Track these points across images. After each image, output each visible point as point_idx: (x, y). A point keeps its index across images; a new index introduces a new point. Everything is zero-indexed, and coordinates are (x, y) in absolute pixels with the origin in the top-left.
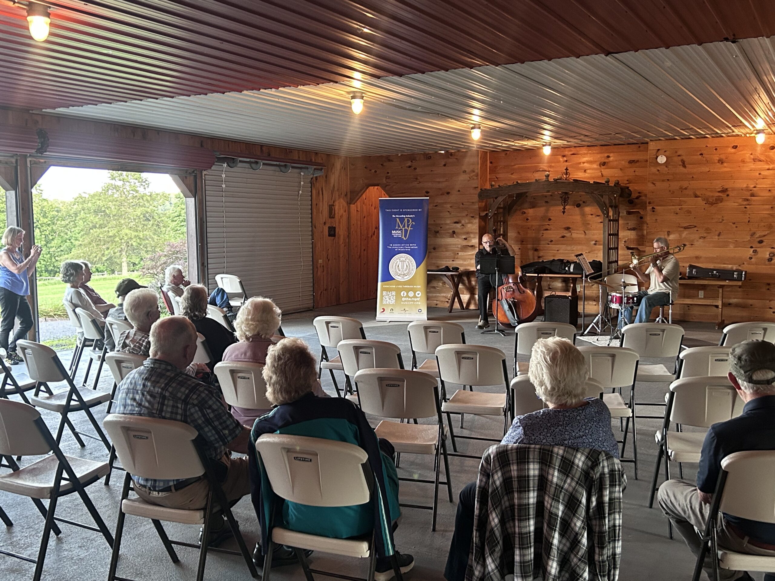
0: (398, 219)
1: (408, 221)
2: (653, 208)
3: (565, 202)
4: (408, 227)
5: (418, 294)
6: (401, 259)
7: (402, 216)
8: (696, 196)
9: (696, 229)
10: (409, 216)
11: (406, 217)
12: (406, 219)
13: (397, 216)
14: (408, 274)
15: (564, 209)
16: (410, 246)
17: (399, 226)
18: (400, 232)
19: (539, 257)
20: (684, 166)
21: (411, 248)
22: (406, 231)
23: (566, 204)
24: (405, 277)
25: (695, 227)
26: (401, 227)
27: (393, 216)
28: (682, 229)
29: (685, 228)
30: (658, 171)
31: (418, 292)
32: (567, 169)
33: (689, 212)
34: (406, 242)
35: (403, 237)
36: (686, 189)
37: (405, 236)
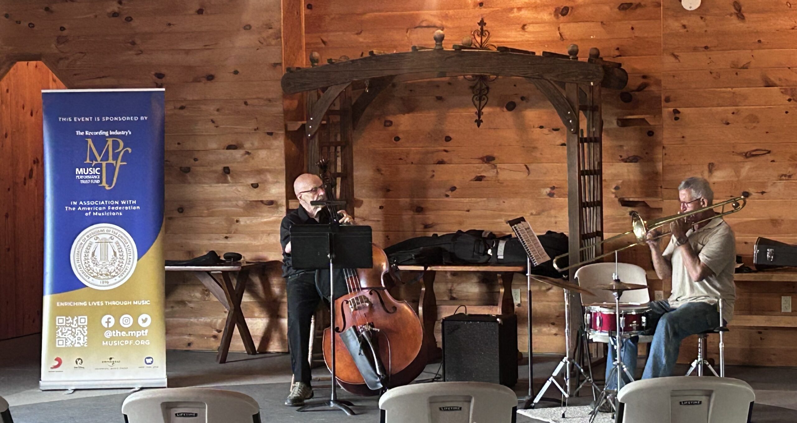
0: (90, 141)
1: (116, 145)
2: (676, 112)
3: (480, 100)
4: (115, 157)
5: (145, 321)
6: (100, 237)
7: (101, 133)
8: (769, 84)
9: (769, 157)
10: (117, 133)
11: (110, 136)
12: (110, 142)
13: (87, 133)
14: (119, 271)
15: (479, 114)
16: (120, 205)
17: (93, 158)
18: (95, 171)
19: (427, 226)
20: (740, 15)
21: (124, 211)
22: (111, 168)
23: (483, 102)
24: (111, 281)
25: (769, 152)
26: (99, 159)
27: (79, 133)
28: (740, 158)
29: (749, 155)
30: (684, 26)
31: (144, 316)
32: (482, 23)
33: (753, 119)
34: (111, 195)
35: (104, 184)
36: (745, 67)
37: (109, 182)
